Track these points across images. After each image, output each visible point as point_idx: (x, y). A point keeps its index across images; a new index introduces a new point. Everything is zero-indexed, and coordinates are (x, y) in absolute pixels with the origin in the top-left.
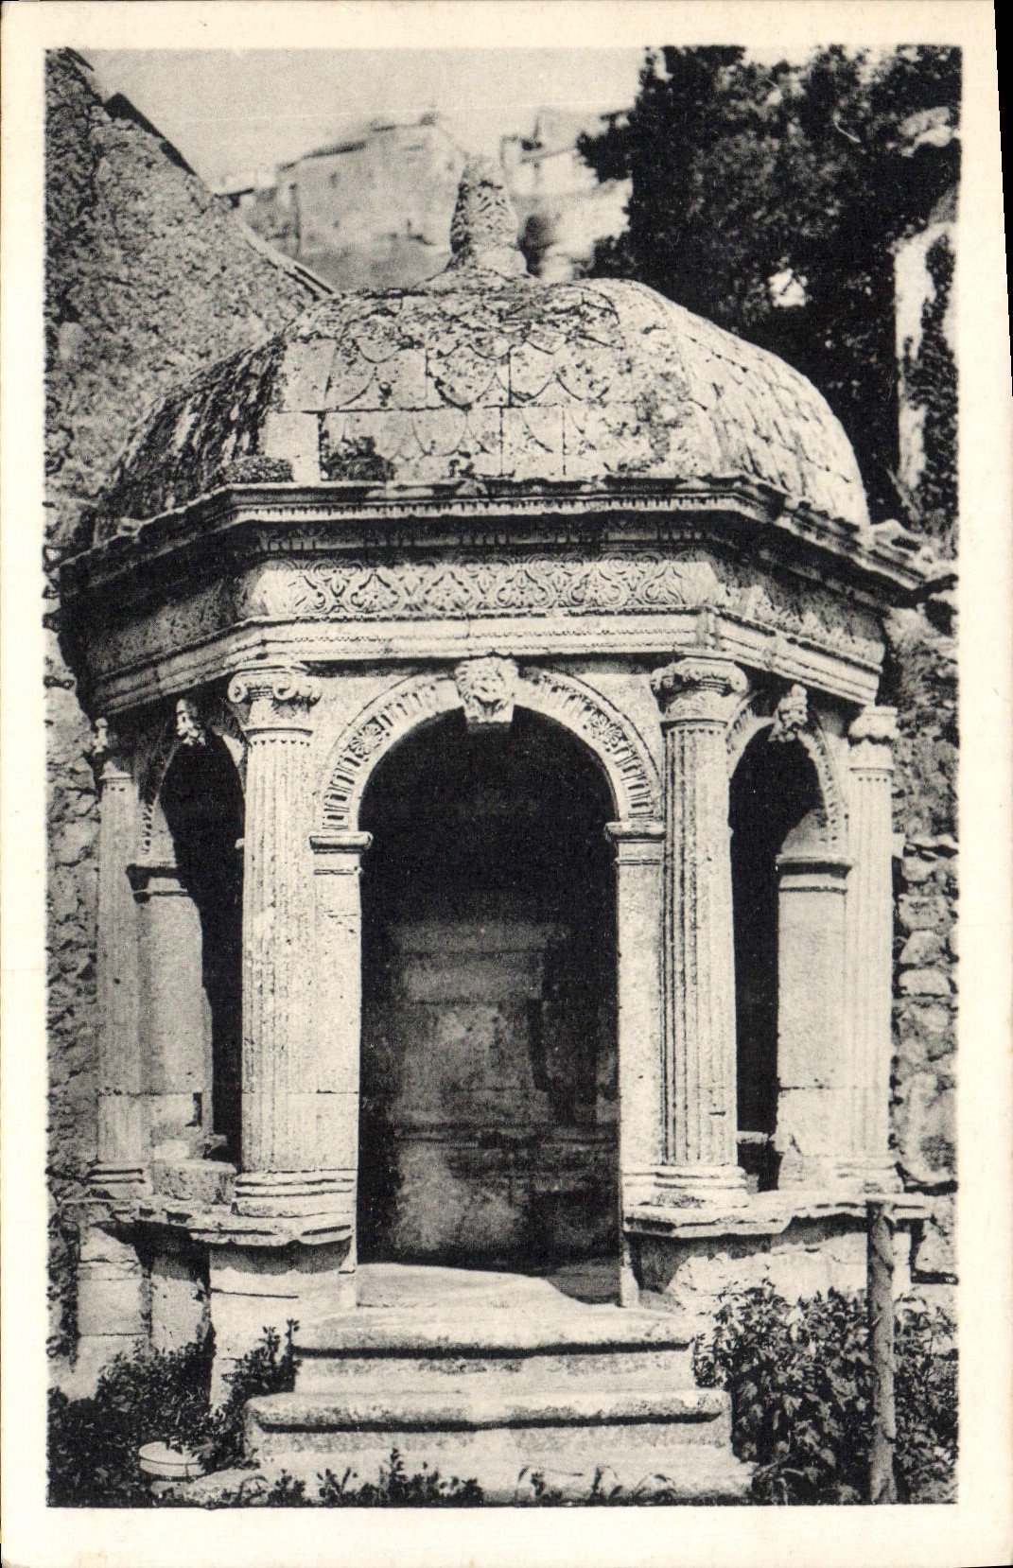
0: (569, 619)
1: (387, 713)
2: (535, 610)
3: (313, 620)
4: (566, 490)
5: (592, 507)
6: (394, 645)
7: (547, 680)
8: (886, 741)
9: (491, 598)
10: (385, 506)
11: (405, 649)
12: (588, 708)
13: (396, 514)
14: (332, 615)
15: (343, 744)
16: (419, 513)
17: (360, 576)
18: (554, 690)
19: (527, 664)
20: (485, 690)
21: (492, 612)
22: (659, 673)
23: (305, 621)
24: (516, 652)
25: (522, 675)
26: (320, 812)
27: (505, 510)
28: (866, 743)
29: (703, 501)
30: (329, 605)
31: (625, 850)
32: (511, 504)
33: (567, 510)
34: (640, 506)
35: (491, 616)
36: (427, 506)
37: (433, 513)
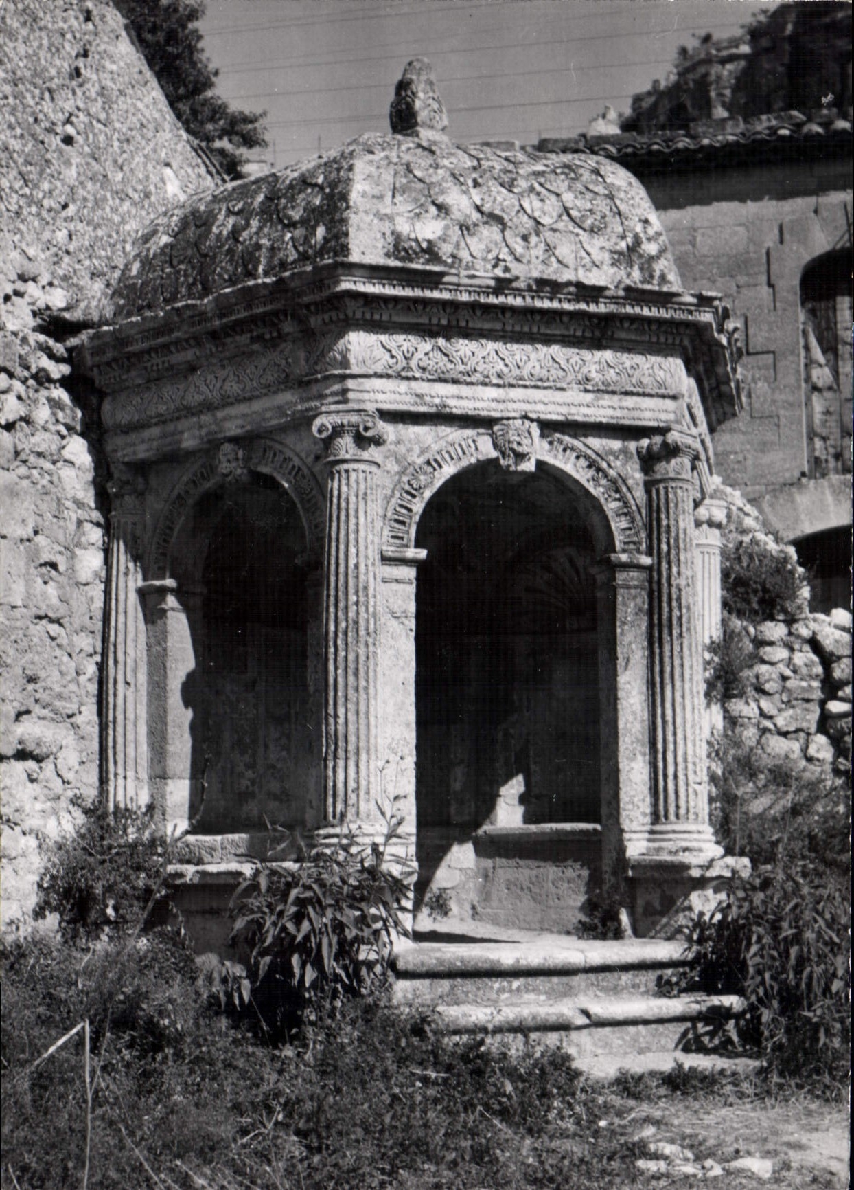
0: (582, 394)
1: (439, 458)
2: (559, 385)
3: (388, 376)
4: (593, 293)
5: (613, 308)
6: (452, 402)
7: (560, 441)
8: (719, 526)
9: (525, 373)
10: (456, 290)
11: (459, 407)
12: (589, 467)
13: (464, 297)
14: (403, 374)
15: (405, 479)
16: (483, 299)
17: (426, 346)
18: (565, 450)
19: (548, 427)
20: (519, 444)
21: (528, 383)
22: (645, 442)
23: (381, 376)
24: (543, 417)
25: (542, 436)
26: (386, 532)
27: (546, 304)
28: (705, 526)
29: (690, 312)
30: (399, 367)
31: (621, 577)
32: (551, 299)
33: (592, 308)
34: (646, 312)
35: (525, 387)
36: (488, 294)
37: (493, 300)
